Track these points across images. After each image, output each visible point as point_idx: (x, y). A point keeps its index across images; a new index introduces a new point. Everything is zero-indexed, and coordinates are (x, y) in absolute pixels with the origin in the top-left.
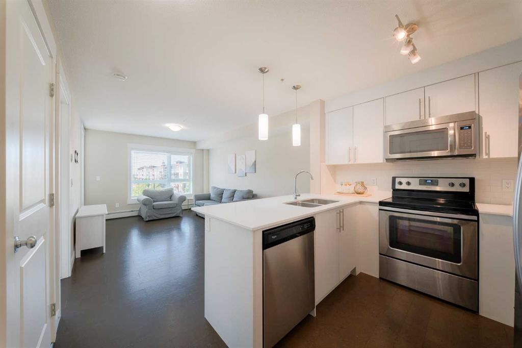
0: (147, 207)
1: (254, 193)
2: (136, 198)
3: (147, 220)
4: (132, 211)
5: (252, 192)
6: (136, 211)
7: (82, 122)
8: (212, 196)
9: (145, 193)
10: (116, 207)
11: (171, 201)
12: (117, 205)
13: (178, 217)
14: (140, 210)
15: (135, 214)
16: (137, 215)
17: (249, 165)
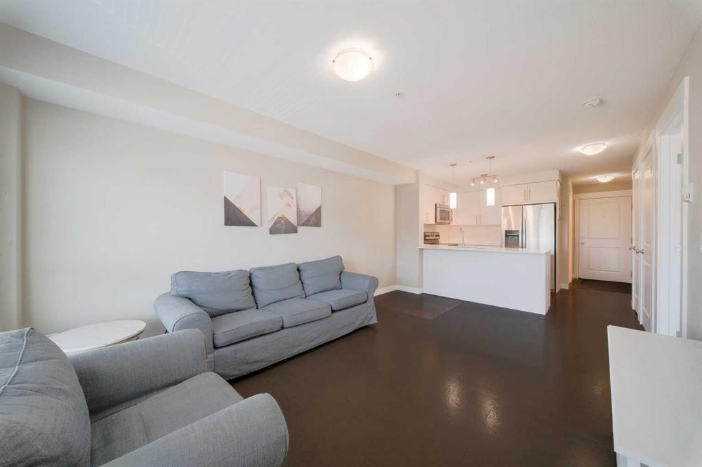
17: (307, 212)
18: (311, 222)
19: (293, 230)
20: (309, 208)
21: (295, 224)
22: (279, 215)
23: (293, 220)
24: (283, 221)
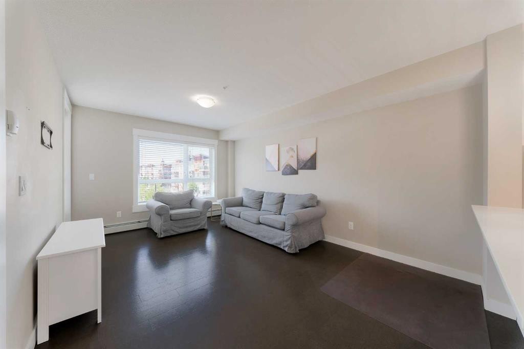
0: (162, 217)
1: (318, 199)
2: (145, 204)
3: (162, 236)
4: (139, 222)
5: (316, 197)
6: (144, 221)
7: (65, 87)
8: (246, 201)
9: (158, 197)
10: (118, 216)
11: (191, 208)
12: (119, 214)
13: (203, 230)
14: (149, 221)
15: (144, 225)
16: (146, 227)
17: (305, 159)
18: (307, 166)
19: (295, 172)
20: (306, 155)
21: (296, 169)
22: (287, 164)
23: (295, 166)
24: (288, 167)
